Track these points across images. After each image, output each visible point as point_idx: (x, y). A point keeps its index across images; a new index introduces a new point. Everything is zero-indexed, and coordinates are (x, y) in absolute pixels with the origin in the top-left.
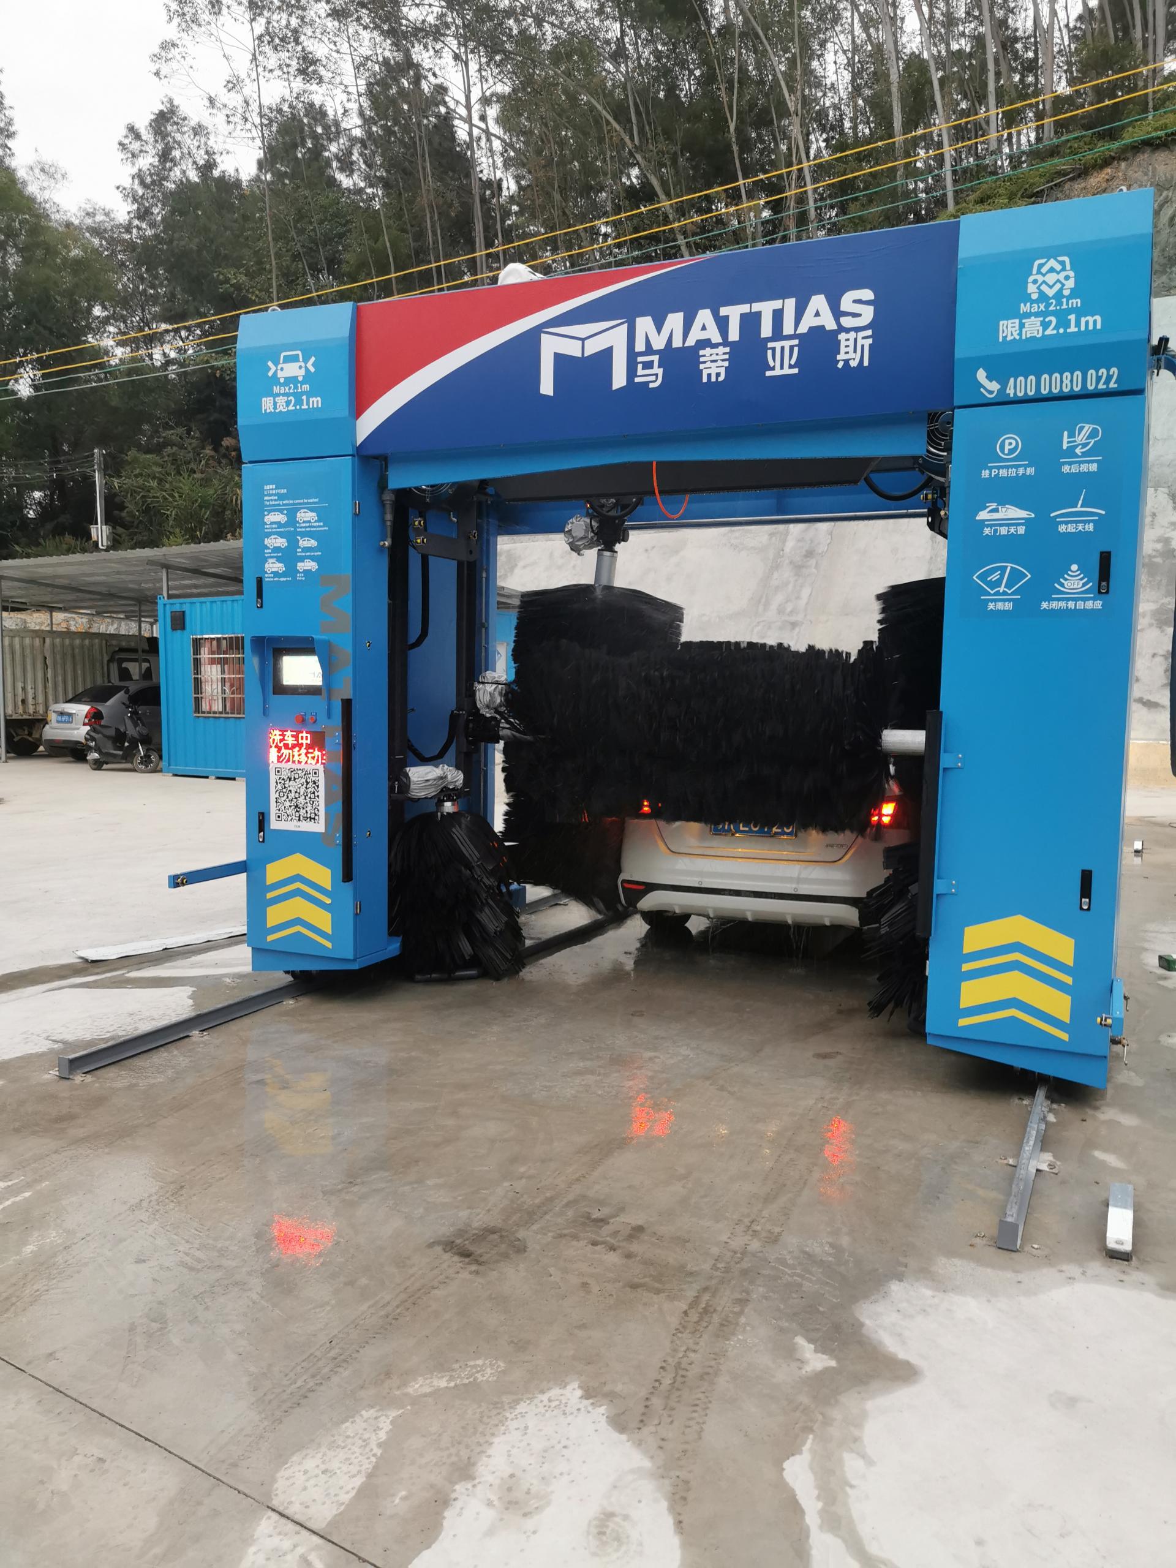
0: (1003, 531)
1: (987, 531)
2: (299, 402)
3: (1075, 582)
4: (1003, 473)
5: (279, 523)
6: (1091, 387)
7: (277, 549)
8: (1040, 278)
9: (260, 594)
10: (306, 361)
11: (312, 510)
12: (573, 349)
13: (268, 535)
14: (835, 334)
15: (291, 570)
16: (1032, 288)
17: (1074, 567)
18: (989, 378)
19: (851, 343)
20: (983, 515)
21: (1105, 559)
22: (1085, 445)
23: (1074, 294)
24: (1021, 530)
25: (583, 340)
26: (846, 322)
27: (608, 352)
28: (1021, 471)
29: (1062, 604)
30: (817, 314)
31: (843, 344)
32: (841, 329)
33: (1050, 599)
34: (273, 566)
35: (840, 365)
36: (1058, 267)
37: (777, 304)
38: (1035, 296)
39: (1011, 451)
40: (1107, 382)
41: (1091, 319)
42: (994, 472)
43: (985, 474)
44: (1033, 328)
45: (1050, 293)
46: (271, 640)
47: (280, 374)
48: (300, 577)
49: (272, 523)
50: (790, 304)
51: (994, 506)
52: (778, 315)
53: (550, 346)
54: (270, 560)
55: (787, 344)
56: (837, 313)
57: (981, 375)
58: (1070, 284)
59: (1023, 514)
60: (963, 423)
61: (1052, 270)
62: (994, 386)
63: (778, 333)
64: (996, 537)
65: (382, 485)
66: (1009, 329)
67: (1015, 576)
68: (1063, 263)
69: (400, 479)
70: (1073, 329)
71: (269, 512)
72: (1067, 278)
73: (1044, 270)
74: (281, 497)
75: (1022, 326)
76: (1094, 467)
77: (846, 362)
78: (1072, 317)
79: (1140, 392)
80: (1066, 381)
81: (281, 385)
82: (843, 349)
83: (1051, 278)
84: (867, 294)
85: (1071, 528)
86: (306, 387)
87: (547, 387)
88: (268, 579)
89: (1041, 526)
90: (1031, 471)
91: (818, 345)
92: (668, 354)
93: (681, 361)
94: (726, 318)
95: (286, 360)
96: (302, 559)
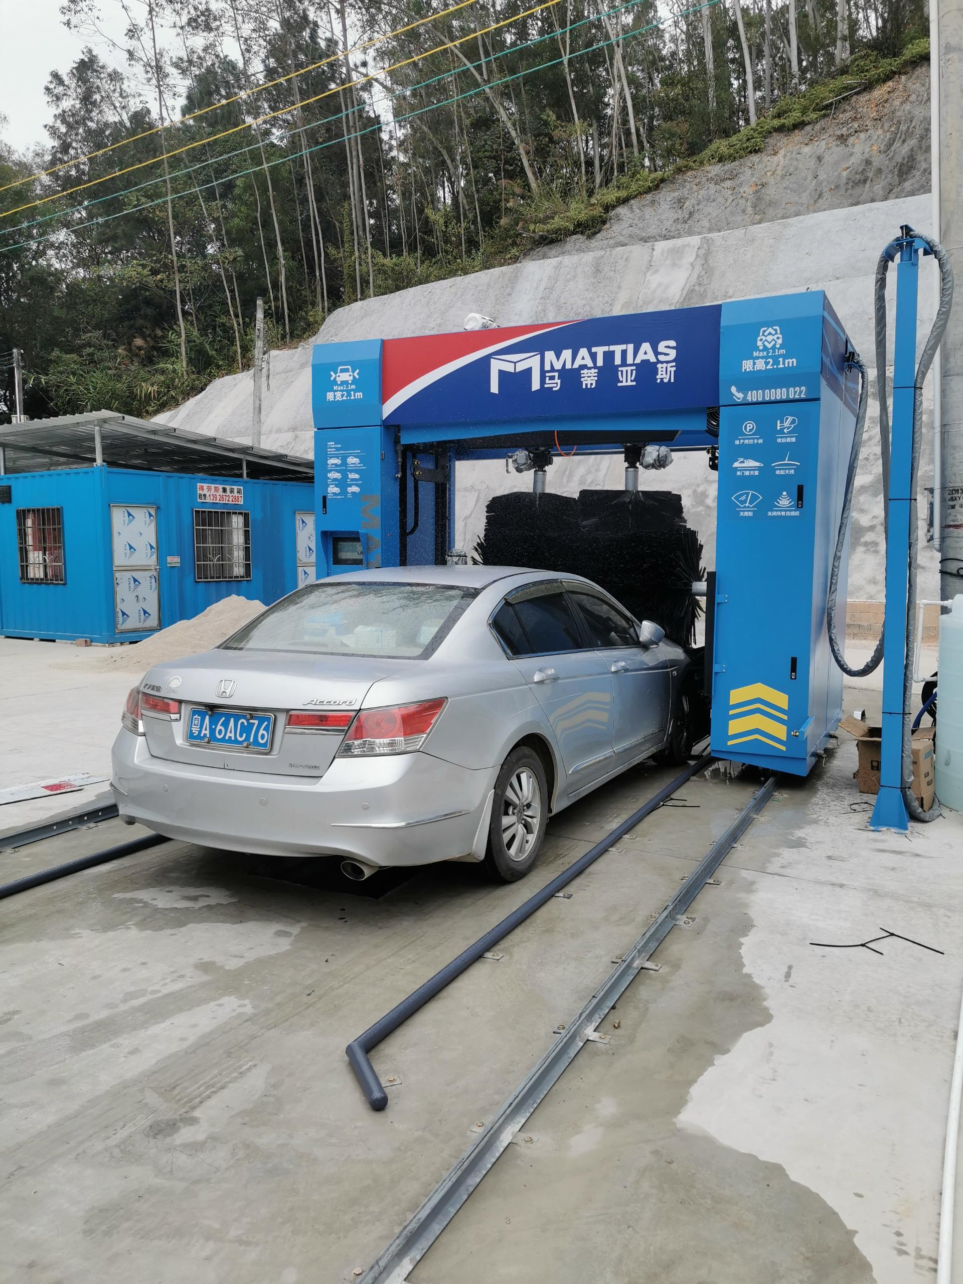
0: (747, 473)
1: (739, 473)
2: (349, 395)
3: (785, 501)
4: (747, 442)
5: (336, 465)
6: (791, 397)
7: (335, 480)
8: (764, 338)
9: (325, 506)
10: (353, 371)
11: (356, 457)
12: (509, 368)
13: (330, 471)
14: (655, 364)
15: (344, 491)
16: (759, 343)
17: (785, 493)
18: (738, 391)
19: (664, 369)
20: (736, 464)
21: (800, 489)
22: (788, 428)
23: (782, 347)
24: (757, 473)
25: (515, 363)
26: (661, 358)
27: (529, 371)
28: (756, 441)
29: (779, 513)
30: (646, 353)
31: (660, 370)
32: (659, 362)
33: (772, 511)
34: (333, 489)
35: (659, 381)
36: (773, 332)
37: (623, 347)
38: (761, 348)
39: (750, 430)
40: (800, 394)
41: (790, 361)
42: (742, 441)
43: (737, 442)
44: (760, 365)
45: (769, 346)
46: (332, 533)
47: (338, 379)
48: (349, 496)
49: (332, 464)
50: (630, 347)
51: (742, 460)
52: (624, 353)
53: (496, 366)
54: (331, 486)
55: (629, 369)
56: (657, 353)
57: (733, 389)
58: (780, 341)
59: (758, 464)
60: (724, 413)
61: (770, 334)
62: (741, 395)
63: (624, 363)
64: (743, 477)
65: (397, 441)
66: (747, 365)
67: (754, 497)
68: (776, 330)
69: (407, 439)
70: (781, 366)
71: (331, 458)
72: (778, 338)
73: (766, 334)
74: (338, 449)
75: (754, 364)
76: (794, 440)
77: (662, 379)
78: (781, 359)
79: (818, 399)
80: (778, 394)
82: (660, 373)
83: (770, 338)
84: (673, 343)
85: (782, 472)
86: (353, 387)
87: (494, 388)
88: (329, 497)
89: (766, 471)
90: (761, 441)
91: (646, 370)
92: (563, 372)
93: (571, 376)
94: (596, 353)
95: (342, 371)
96: (350, 486)
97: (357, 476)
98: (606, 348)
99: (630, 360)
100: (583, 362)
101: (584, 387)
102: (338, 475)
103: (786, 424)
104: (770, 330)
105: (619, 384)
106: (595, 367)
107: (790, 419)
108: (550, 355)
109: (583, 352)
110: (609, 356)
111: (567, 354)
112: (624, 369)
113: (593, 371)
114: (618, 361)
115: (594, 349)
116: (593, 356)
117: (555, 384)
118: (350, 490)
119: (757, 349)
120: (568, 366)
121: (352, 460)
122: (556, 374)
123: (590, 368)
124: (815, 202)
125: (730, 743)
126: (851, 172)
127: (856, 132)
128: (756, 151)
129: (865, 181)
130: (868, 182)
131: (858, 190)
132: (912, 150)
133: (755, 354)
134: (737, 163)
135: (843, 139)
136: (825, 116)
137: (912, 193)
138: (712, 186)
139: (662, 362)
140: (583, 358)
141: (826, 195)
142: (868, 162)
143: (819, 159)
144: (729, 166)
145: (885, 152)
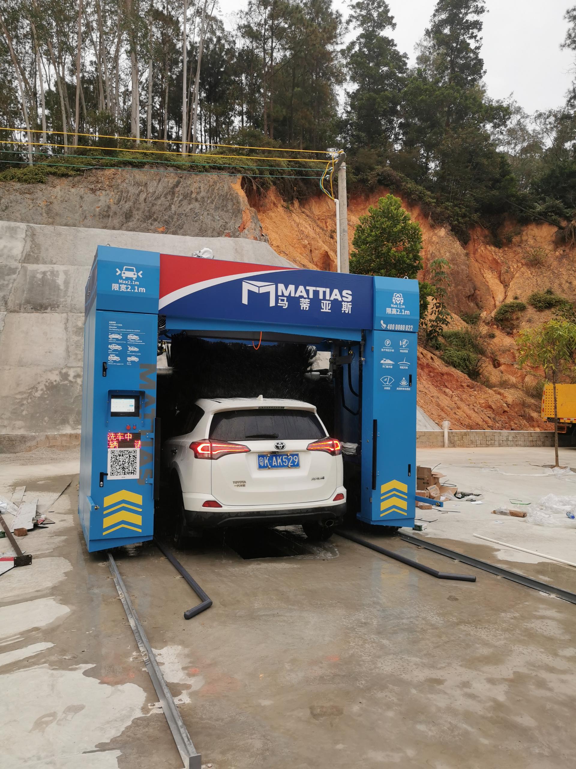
0: (387, 367)
1: (383, 366)
2: (133, 288)
3: (404, 383)
4: (387, 350)
6: (407, 330)
7: (115, 350)
8: (395, 298)
9: (105, 370)
11: (136, 335)
12: (256, 290)
13: (111, 344)
14: (341, 302)
15: (123, 360)
16: (394, 300)
17: (404, 378)
18: (384, 323)
19: (346, 306)
20: (382, 362)
21: (410, 376)
22: (405, 345)
23: (403, 304)
24: (391, 367)
25: (259, 287)
26: (344, 299)
27: (268, 293)
28: (391, 350)
29: (401, 389)
30: (336, 295)
33: (398, 387)
34: (113, 358)
37: (324, 289)
39: (389, 344)
42: (384, 350)
43: (382, 350)
44: (394, 312)
45: (398, 303)
46: (108, 391)
47: (123, 275)
48: (128, 364)
49: (113, 338)
50: (328, 290)
51: (385, 359)
52: (324, 293)
53: (246, 287)
54: (111, 355)
55: (328, 302)
56: (342, 296)
57: (382, 322)
58: (402, 301)
59: (392, 362)
60: (376, 333)
61: (398, 297)
62: (385, 326)
63: (324, 299)
64: (385, 368)
66: (389, 310)
67: (391, 380)
68: (400, 295)
70: (403, 313)
71: (112, 333)
72: (401, 299)
73: (396, 296)
74: (119, 327)
75: (392, 310)
76: (407, 351)
77: (344, 311)
78: (403, 310)
80: (401, 327)
81: (123, 280)
82: (343, 307)
83: (398, 299)
84: (350, 292)
85: (402, 368)
86: (138, 283)
88: (109, 363)
89: (396, 366)
90: (393, 350)
91: (336, 304)
92: (289, 298)
93: (294, 301)
95: (127, 270)
96: (130, 356)
97: (136, 349)
98: (314, 288)
99: (328, 297)
100: (301, 294)
101: (302, 309)
103: (404, 343)
104: (398, 295)
105: (322, 310)
107: (405, 340)
108: (281, 286)
109: (301, 288)
110: (316, 293)
111: (292, 287)
112: (325, 302)
113: (307, 300)
114: (321, 297)
115: (308, 288)
116: (307, 292)
117: (285, 304)
118: (129, 359)
119: (393, 303)
120: (292, 295)
122: (285, 299)
123: (305, 298)
124: (83, 220)
125: (381, 515)
126: (101, 210)
127: (100, 189)
129: (109, 216)
131: (105, 220)
132: (130, 207)
133: (392, 306)
134: (31, 185)
135: (93, 191)
136: (79, 175)
137: (133, 230)
138: (18, 194)
139: (345, 302)
140: (301, 292)
141: (89, 218)
142: (109, 207)
143: (81, 197)
144: (26, 186)
145: (117, 204)
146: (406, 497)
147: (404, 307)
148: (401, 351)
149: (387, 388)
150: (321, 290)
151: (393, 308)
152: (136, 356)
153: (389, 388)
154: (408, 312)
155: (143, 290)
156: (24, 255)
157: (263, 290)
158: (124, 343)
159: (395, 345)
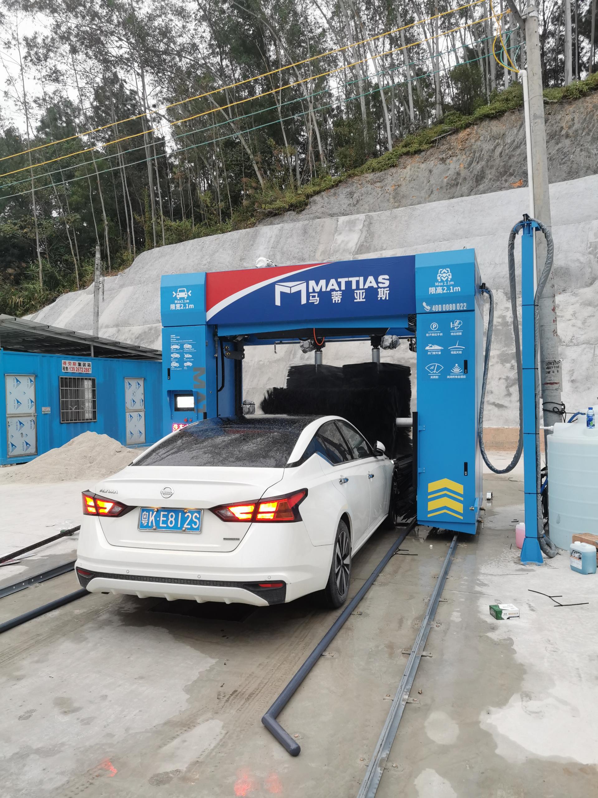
0: (434, 353)
1: (429, 353)
2: (185, 306)
3: (457, 369)
4: (433, 335)
5: (177, 349)
6: (458, 309)
7: (176, 358)
8: (441, 275)
9: (169, 375)
10: (188, 292)
11: (190, 344)
12: (287, 290)
13: (172, 353)
14: (377, 289)
15: (182, 365)
16: (438, 278)
17: (457, 365)
18: (427, 305)
19: (382, 292)
20: (427, 348)
21: (466, 362)
22: (457, 327)
23: (451, 280)
24: (440, 353)
25: (291, 287)
26: (380, 285)
27: (299, 293)
28: (438, 334)
29: (454, 377)
30: (371, 282)
31: (380, 292)
32: (379, 287)
33: (450, 375)
34: (174, 364)
35: (379, 299)
36: (446, 272)
37: (357, 278)
38: (440, 281)
39: (435, 328)
40: (463, 307)
41: (457, 288)
42: (430, 334)
43: (427, 335)
44: (440, 290)
45: (444, 279)
46: (173, 391)
47: (177, 296)
48: (185, 368)
49: (174, 349)
50: (361, 279)
51: (431, 345)
52: (358, 282)
53: (278, 289)
54: (173, 362)
55: (361, 291)
56: (377, 283)
57: (424, 304)
58: (450, 277)
59: (440, 348)
60: (419, 318)
61: (444, 273)
62: (429, 308)
63: (358, 288)
64: (432, 355)
65: (215, 334)
66: (432, 290)
67: (439, 368)
68: (448, 271)
69: (222, 333)
70: (452, 291)
71: (173, 345)
72: (449, 275)
73: (442, 272)
74: (177, 339)
75: (436, 289)
76: (461, 334)
77: (381, 298)
78: (451, 287)
79: (474, 310)
80: (451, 307)
81: (178, 300)
82: (380, 294)
83: (444, 275)
84: (387, 277)
85: (455, 353)
86: (188, 301)
87: (278, 302)
88: (172, 369)
89: (446, 352)
90: (441, 334)
91: (371, 292)
92: (321, 293)
93: (325, 296)
94: (340, 282)
95: (180, 291)
96: (186, 362)
97: (190, 356)
98: (346, 279)
99: (361, 286)
100: (333, 287)
101: (334, 302)
102: (178, 356)
103: (456, 324)
104: (444, 270)
105: (355, 301)
106: (340, 290)
107: (458, 321)
108: (312, 283)
109: (333, 281)
110: (349, 284)
111: (323, 282)
112: (358, 292)
113: (339, 292)
114: (354, 287)
115: (339, 280)
116: (339, 284)
117: (316, 300)
118: (185, 364)
119: (437, 281)
120: (324, 290)
121: (187, 346)
122: (316, 294)
123: (337, 291)
124: (429, 196)
125: (429, 516)
126: (449, 180)
127: (451, 156)
128: (394, 166)
129: (457, 185)
130: (459, 185)
131: (453, 190)
132: (483, 167)
133: (436, 284)
134: (383, 172)
135: (443, 160)
136: (432, 147)
137: (484, 192)
138: (369, 185)
139: (381, 288)
140: (333, 285)
141: (435, 192)
142: (458, 174)
143: (430, 171)
144: (378, 174)
145: (468, 168)
146: (462, 499)
147: (452, 283)
148: (452, 334)
149: (434, 377)
150: (354, 280)
151: (438, 286)
152: (190, 362)
153: (437, 377)
154: (458, 289)
155: (192, 306)
156: (358, 246)
157: (294, 290)
158: (181, 351)
159: (445, 328)
